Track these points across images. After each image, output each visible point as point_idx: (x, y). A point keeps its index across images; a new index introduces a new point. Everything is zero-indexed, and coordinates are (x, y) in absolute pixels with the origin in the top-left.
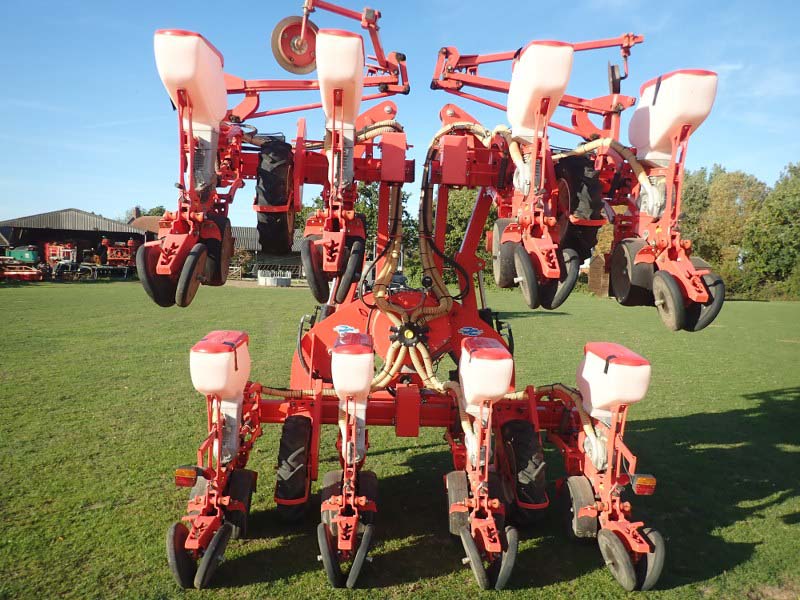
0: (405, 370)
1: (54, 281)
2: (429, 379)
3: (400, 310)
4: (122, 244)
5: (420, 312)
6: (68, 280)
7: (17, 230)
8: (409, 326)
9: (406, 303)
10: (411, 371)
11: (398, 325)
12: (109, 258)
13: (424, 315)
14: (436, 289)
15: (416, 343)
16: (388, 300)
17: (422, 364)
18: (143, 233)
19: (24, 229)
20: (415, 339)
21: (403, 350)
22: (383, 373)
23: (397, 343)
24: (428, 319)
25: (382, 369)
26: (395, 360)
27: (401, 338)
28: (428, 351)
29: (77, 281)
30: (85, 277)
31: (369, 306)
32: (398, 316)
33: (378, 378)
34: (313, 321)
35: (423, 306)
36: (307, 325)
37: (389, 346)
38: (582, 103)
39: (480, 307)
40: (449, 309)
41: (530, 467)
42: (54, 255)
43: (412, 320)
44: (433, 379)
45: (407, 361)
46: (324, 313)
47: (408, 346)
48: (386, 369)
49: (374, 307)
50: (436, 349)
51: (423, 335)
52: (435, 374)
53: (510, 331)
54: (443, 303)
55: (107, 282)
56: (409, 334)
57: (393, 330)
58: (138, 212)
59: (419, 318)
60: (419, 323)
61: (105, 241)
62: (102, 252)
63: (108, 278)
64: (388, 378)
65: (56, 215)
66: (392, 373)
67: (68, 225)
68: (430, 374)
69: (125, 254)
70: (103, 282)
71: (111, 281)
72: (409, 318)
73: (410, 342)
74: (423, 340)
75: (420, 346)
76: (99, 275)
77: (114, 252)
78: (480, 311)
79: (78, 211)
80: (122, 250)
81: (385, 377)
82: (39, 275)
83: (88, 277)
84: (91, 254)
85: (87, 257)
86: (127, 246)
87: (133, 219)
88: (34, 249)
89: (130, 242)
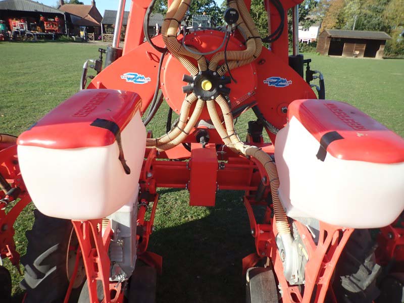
0: (202, 124)
1: (11, 41)
2: (228, 137)
3: (196, 54)
4: (52, 20)
5: (220, 57)
6: (19, 41)
8: (207, 75)
9: (204, 45)
10: (209, 126)
11: (193, 73)
13: (226, 61)
14: (242, 27)
15: (215, 96)
16: (180, 42)
17: (221, 119)
18: (63, 14)
20: (214, 91)
21: (199, 103)
22: (176, 130)
23: (192, 95)
24: (231, 65)
25: (176, 125)
26: (190, 114)
27: (197, 89)
28: (229, 105)
29: (23, 42)
30: (29, 39)
31: (160, 49)
32: (194, 62)
33: (171, 134)
34: (98, 66)
35: (225, 49)
36: (92, 72)
37: (183, 99)
39: (290, 54)
40: (257, 55)
41: (361, 273)
42: (15, 26)
43: (211, 68)
44: (233, 138)
45: (204, 115)
46: (109, 57)
47: (205, 99)
48: (180, 125)
49: (164, 51)
50: (238, 102)
51: (223, 86)
52: (235, 133)
53: (322, 82)
54: (251, 46)
55: (43, 42)
56: (207, 86)
57: (187, 79)
58: (63, 2)
59: (220, 64)
60: (219, 72)
61: (42, 18)
63: (43, 40)
64: (182, 136)
66: (187, 129)
67: (20, 8)
68: (230, 133)
69: (54, 26)
70: (40, 42)
71: (45, 42)
72: (208, 64)
73: (209, 94)
74: (223, 93)
75: (220, 100)
76: (38, 38)
77: (49, 25)
78: (290, 58)
80: (53, 23)
81: (179, 133)
82: (2, 37)
83: (32, 39)
84: (35, 26)
85: (33, 28)
86: (55, 21)
87: (60, 6)
88: (3, 23)
89: (56, 19)
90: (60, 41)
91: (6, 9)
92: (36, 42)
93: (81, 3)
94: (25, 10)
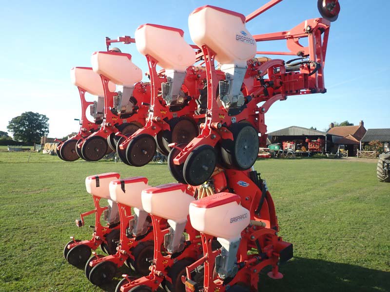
4: (315, 141)
7: (274, 136)
12: (309, 148)
18: (325, 135)
19: (277, 136)
38: (286, 35)
42: (286, 147)
55: (299, 159)
58: (333, 125)
61: (307, 140)
62: (306, 145)
63: (300, 157)
65: (287, 130)
67: (292, 134)
69: (316, 146)
71: (301, 158)
77: (311, 145)
79: (296, 127)
80: (315, 144)
82: (269, 155)
84: (300, 146)
85: (299, 148)
86: (317, 142)
87: (330, 129)
88: (279, 145)
89: (318, 140)
90: (314, 158)
91: (282, 135)
92: (294, 159)
93: (351, 125)
94: (295, 135)
